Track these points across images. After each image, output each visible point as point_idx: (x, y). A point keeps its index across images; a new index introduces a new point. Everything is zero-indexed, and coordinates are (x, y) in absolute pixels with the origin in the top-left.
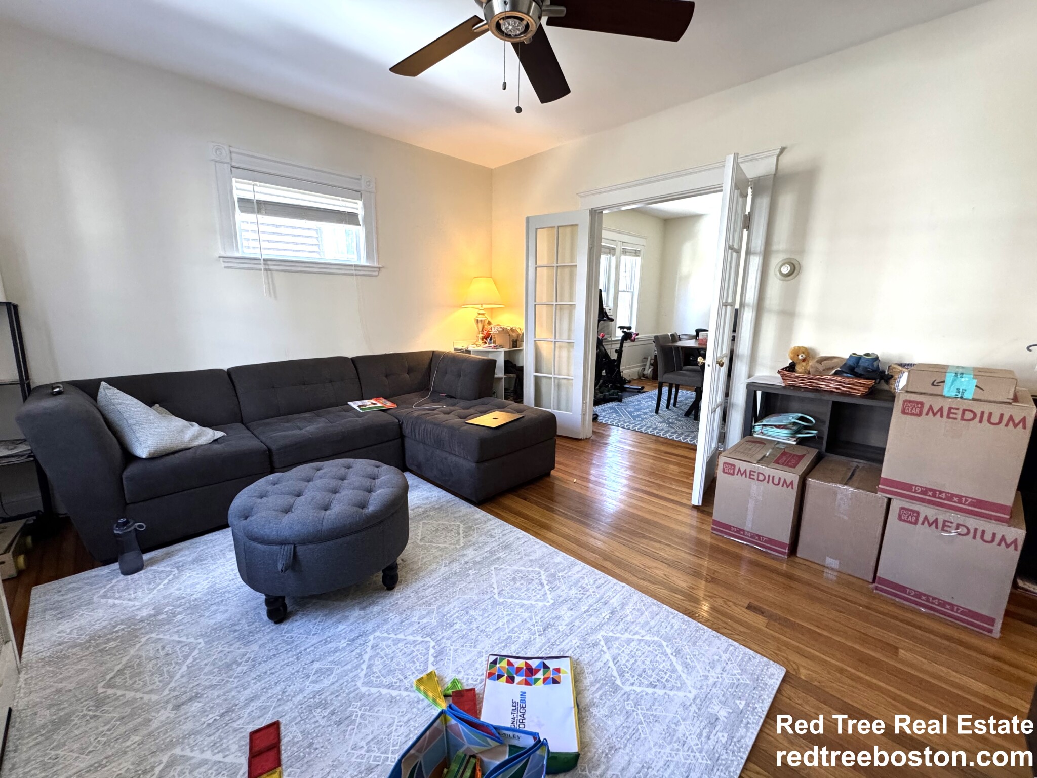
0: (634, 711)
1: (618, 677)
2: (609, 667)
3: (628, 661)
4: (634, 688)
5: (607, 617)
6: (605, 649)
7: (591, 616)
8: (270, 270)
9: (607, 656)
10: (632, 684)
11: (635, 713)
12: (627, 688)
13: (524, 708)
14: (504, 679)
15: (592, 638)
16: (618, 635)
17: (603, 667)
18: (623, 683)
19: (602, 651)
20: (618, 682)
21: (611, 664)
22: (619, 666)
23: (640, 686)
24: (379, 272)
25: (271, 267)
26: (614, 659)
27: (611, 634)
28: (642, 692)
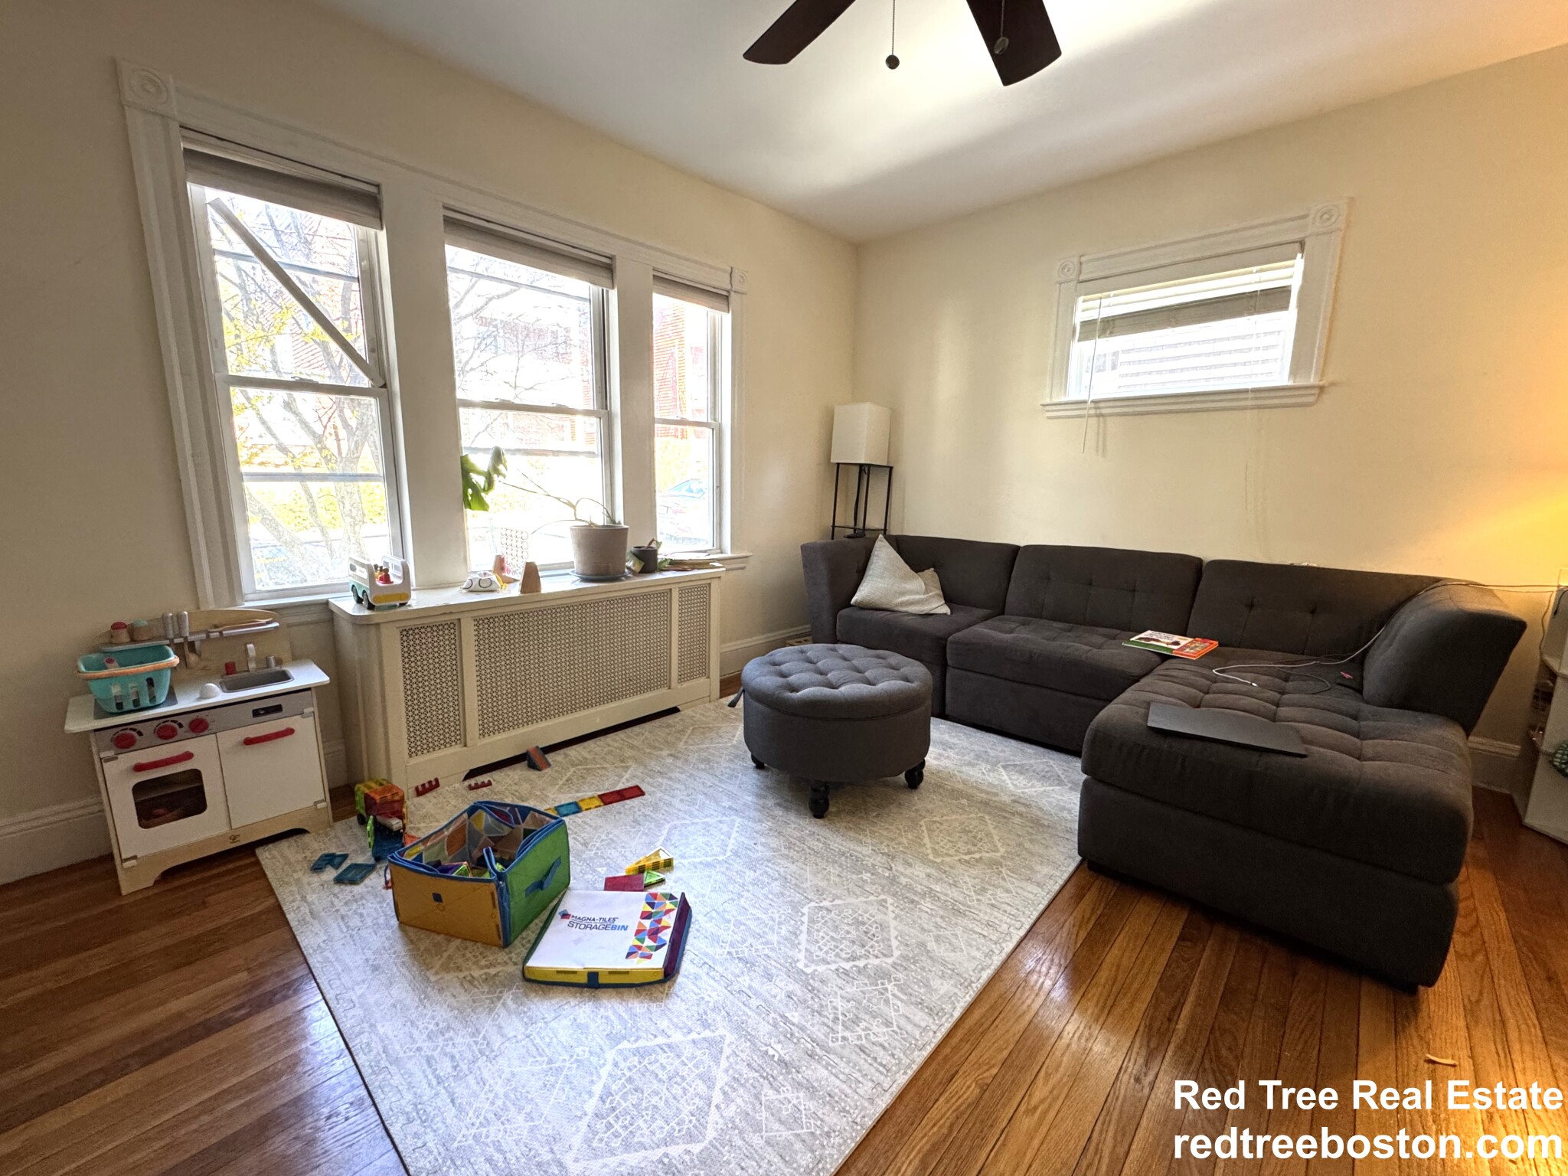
0: (572, 1056)
1: (635, 1046)
2: (655, 1036)
3: (663, 1067)
4: (609, 1067)
5: (771, 1052)
6: (694, 1036)
7: (775, 1025)
8: (1102, 415)
9: (677, 1037)
10: (616, 1065)
11: (567, 1058)
12: (610, 1055)
13: (605, 928)
14: (649, 909)
15: (719, 1019)
16: (724, 1064)
17: (657, 1028)
18: (621, 1052)
19: (690, 1031)
20: (625, 1045)
21: (661, 1040)
22: (654, 1051)
23: (610, 1075)
24: (1319, 395)
25: (1104, 411)
26: (669, 1046)
27: (727, 1051)
28: (599, 1077)
